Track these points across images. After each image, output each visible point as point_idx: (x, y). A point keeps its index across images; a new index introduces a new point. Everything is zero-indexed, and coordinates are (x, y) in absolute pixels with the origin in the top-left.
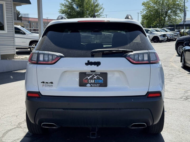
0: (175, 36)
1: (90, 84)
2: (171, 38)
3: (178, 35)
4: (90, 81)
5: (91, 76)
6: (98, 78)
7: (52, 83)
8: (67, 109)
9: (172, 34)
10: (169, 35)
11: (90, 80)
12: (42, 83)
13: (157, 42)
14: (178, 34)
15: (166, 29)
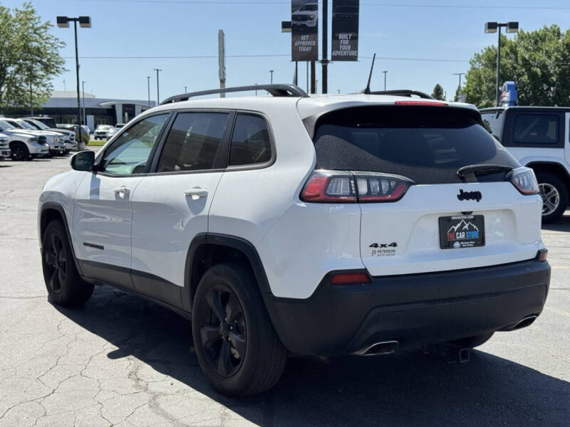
0: (66, 142)
1: (460, 241)
2: (56, 147)
3: (72, 139)
4: (459, 236)
5: (459, 225)
6: (471, 228)
7: (395, 245)
8: (434, 301)
9: (59, 136)
10: (52, 140)
11: (457, 233)
12: (371, 246)
13: (22, 160)
14: (73, 136)
15: (35, 122)
